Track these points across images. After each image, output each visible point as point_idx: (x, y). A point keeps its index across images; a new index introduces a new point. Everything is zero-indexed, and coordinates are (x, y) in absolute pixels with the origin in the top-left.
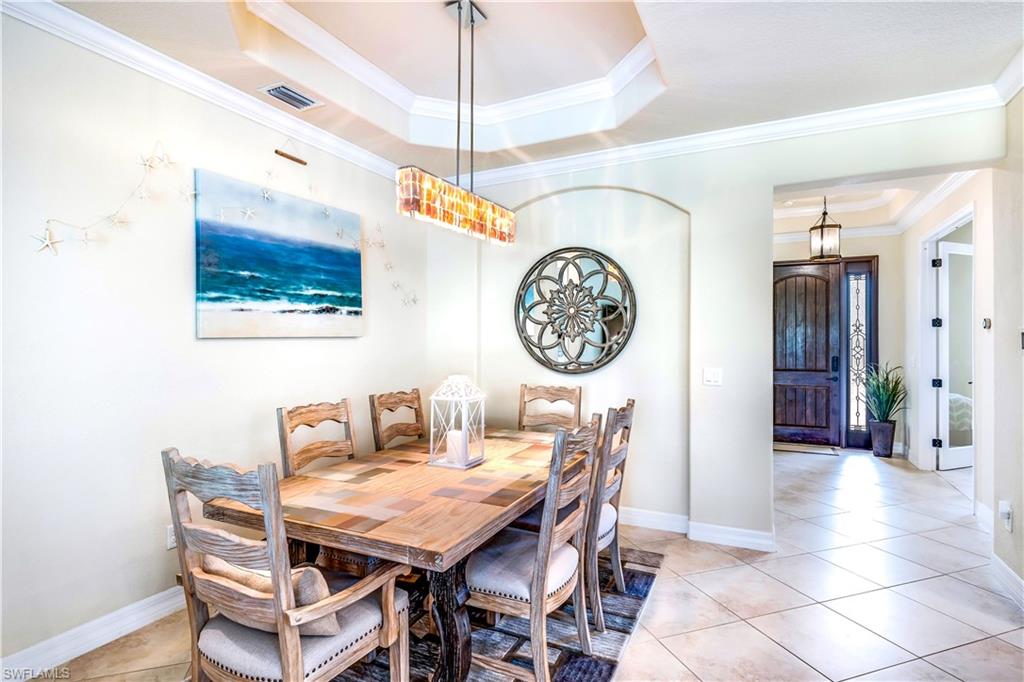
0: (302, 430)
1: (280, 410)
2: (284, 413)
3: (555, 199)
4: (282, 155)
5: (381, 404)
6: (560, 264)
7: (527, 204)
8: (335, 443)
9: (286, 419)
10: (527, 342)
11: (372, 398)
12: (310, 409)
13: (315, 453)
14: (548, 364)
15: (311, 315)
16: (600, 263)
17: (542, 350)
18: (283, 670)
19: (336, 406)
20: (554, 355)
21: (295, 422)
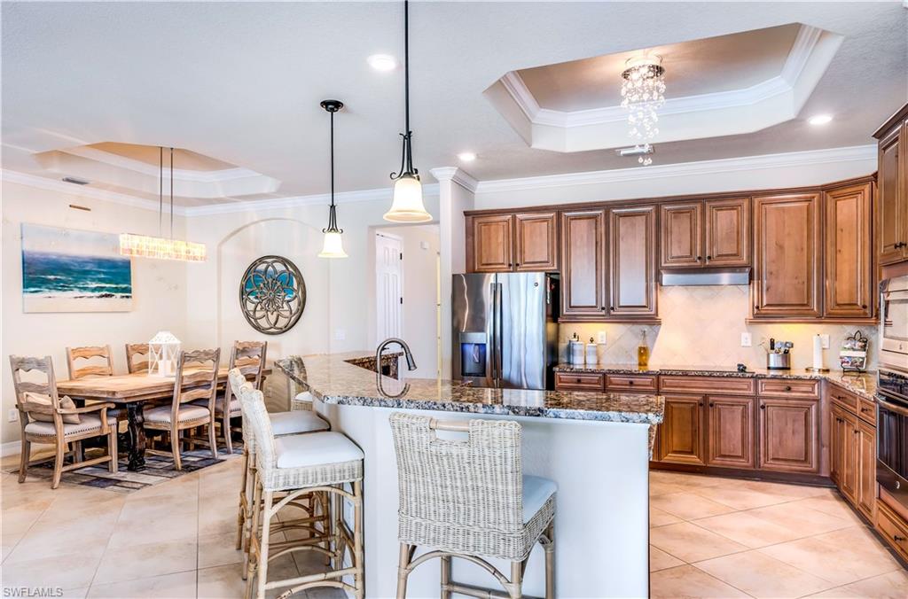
0: (80, 360)
1: (67, 348)
2: (70, 350)
3: (263, 224)
4: (75, 207)
5: (134, 349)
6: (265, 265)
7: (246, 226)
8: (101, 368)
9: (71, 353)
10: (247, 316)
11: (127, 346)
12: (86, 349)
13: (89, 371)
14: (258, 328)
15: (94, 299)
16: (285, 266)
17: (256, 320)
18: (56, 431)
19: (102, 349)
20: (263, 323)
21: (76, 355)
